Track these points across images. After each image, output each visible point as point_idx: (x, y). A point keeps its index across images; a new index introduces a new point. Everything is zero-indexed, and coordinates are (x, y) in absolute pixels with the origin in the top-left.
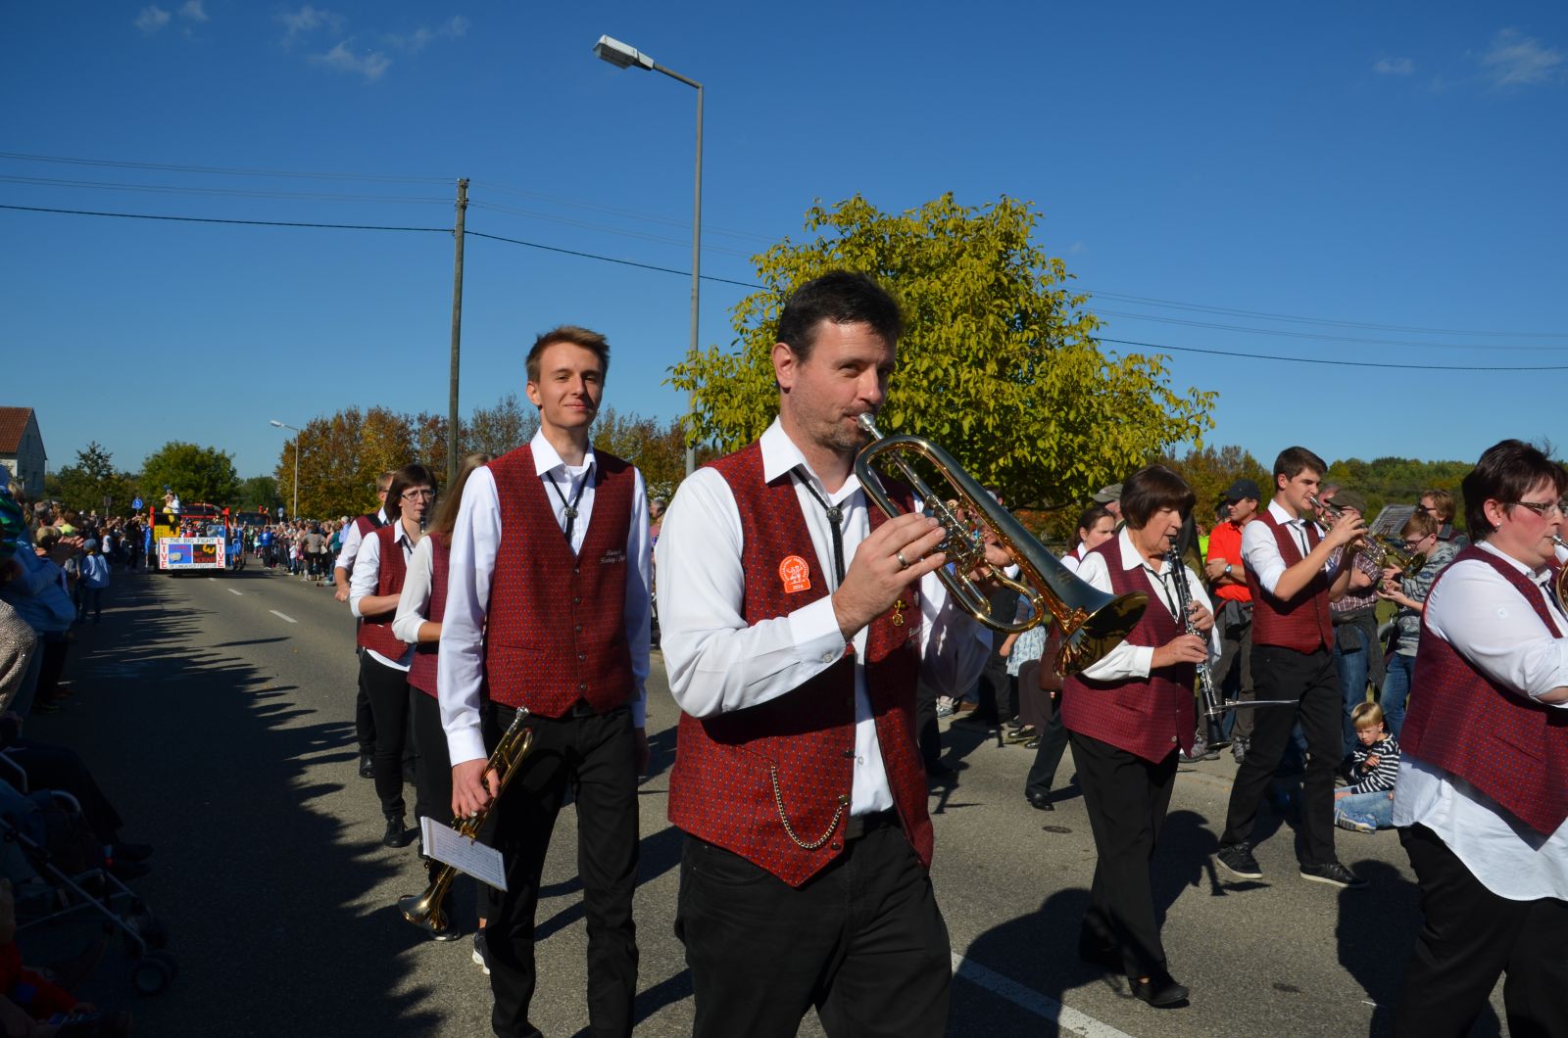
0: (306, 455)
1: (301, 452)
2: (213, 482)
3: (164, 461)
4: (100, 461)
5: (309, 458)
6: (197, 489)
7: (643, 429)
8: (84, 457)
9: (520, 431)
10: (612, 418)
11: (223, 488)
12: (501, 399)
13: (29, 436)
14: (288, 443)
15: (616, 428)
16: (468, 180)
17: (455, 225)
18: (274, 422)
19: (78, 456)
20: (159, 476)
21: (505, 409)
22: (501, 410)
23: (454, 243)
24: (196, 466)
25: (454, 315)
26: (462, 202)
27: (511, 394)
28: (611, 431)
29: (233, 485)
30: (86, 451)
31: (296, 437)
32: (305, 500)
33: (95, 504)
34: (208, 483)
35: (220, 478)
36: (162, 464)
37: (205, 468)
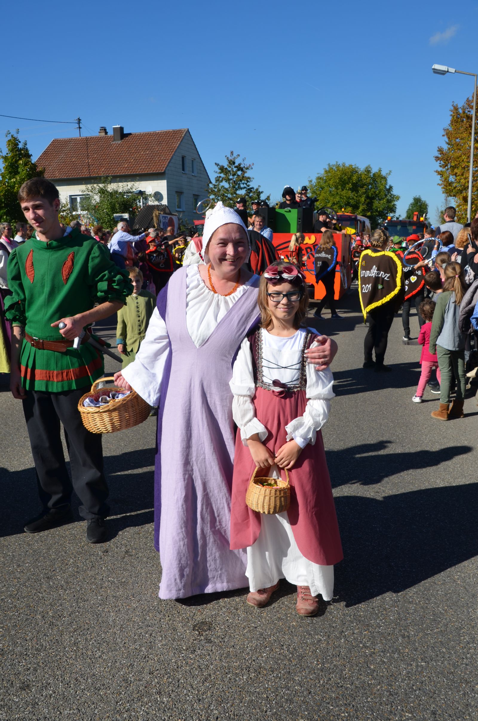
2: (370, 200)
3: (325, 182)
8: (222, 169)
11: (378, 205)
13: (183, 158)
14: (456, 109)
24: (354, 184)
29: (389, 201)
30: (225, 164)
34: (365, 200)
35: (377, 195)
36: (324, 185)
37: (363, 186)
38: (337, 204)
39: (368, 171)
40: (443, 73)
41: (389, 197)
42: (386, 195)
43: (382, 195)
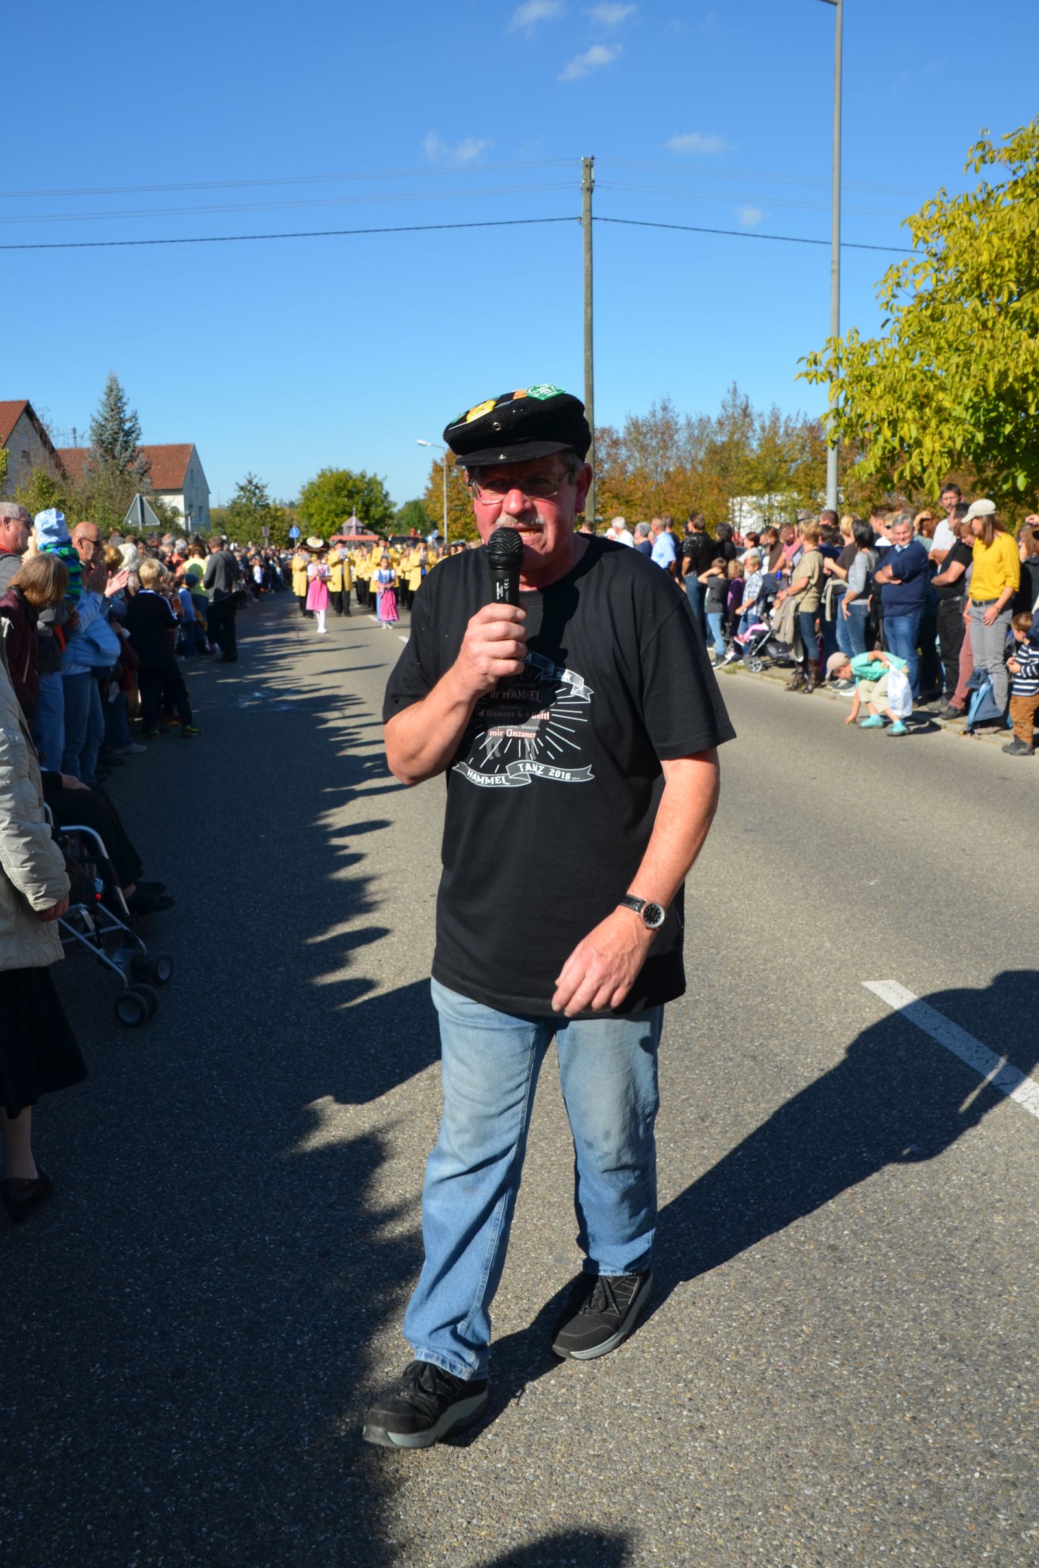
0: (454, 474)
1: (450, 470)
3: (319, 488)
4: (257, 491)
5: (457, 477)
7: (811, 429)
8: (242, 488)
9: (676, 437)
10: (778, 419)
11: (377, 512)
12: (654, 404)
13: (192, 471)
15: (782, 431)
16: (593, 158)
17: (581, 211)
19: (236, 488)
20: (315, 505)
21: (659, 414)
22: (654, 416)
23: (580, 232)
24: (350, 492)
25: (586, 313)
26: (588, 185)
27: (665, 397)
28: (776, 433)
29: (386, 509)
30: (243, 482)
31: (444, 457)
32: (455, 520)
33: (255, 534)
35: (374, 503)
36: (318, 491)
37: (358, 492)
39: (363, 476)
40: (424, 445)
41: (386, 504)
42: (383, 502)
43: (379, 501)
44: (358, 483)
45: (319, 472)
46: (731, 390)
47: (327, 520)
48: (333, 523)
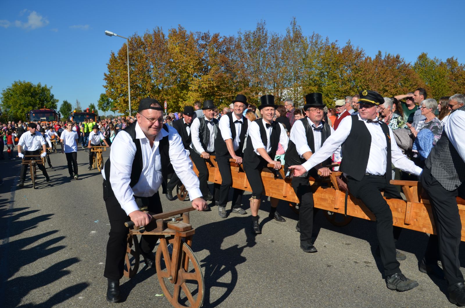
2: (42, 102)
3: (14, 92)
6: (34, 106)
18: (107, 32)
20: (12, 100)
24: (32, 93)
29: (53, 103)
34: (39, 102)
35: (45, 100)
36: (13, 93)
37: (37, 94)
38: (22, 104)
39: (39, 86)
40: (111, 35)
42: (51, 100)
43: (49, 99)
44: (36, 89)
45: (14, 83)
46: (293, 23)
47: (19, 109)
48: (23, 110)
